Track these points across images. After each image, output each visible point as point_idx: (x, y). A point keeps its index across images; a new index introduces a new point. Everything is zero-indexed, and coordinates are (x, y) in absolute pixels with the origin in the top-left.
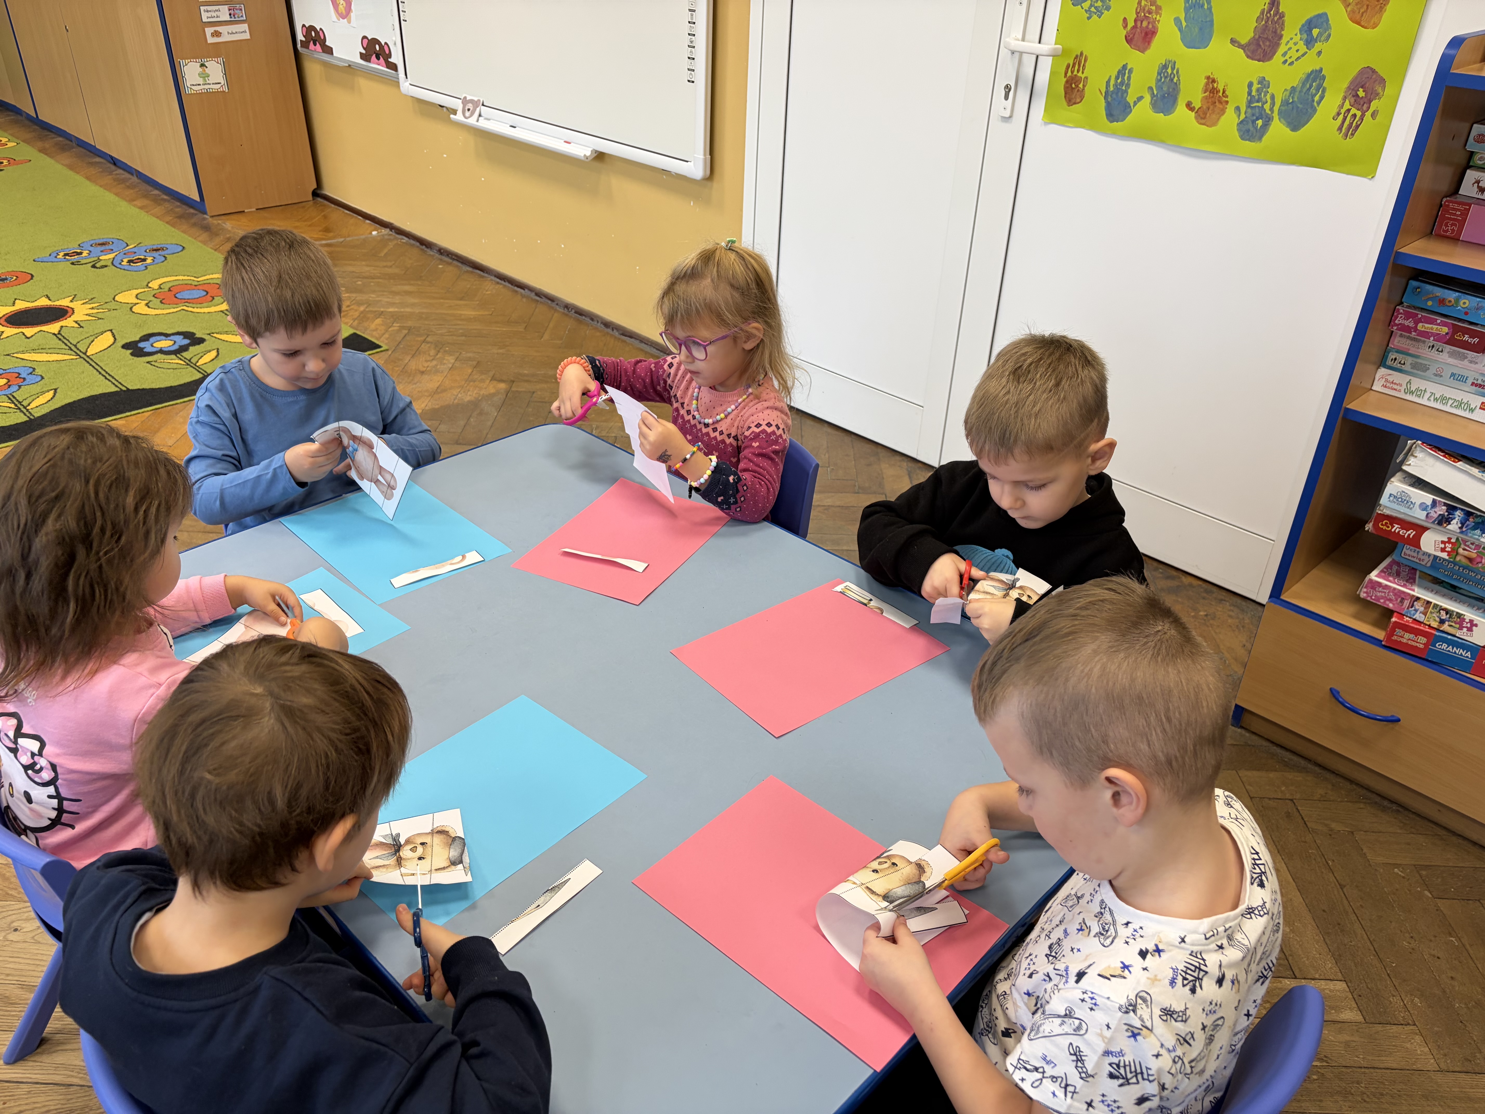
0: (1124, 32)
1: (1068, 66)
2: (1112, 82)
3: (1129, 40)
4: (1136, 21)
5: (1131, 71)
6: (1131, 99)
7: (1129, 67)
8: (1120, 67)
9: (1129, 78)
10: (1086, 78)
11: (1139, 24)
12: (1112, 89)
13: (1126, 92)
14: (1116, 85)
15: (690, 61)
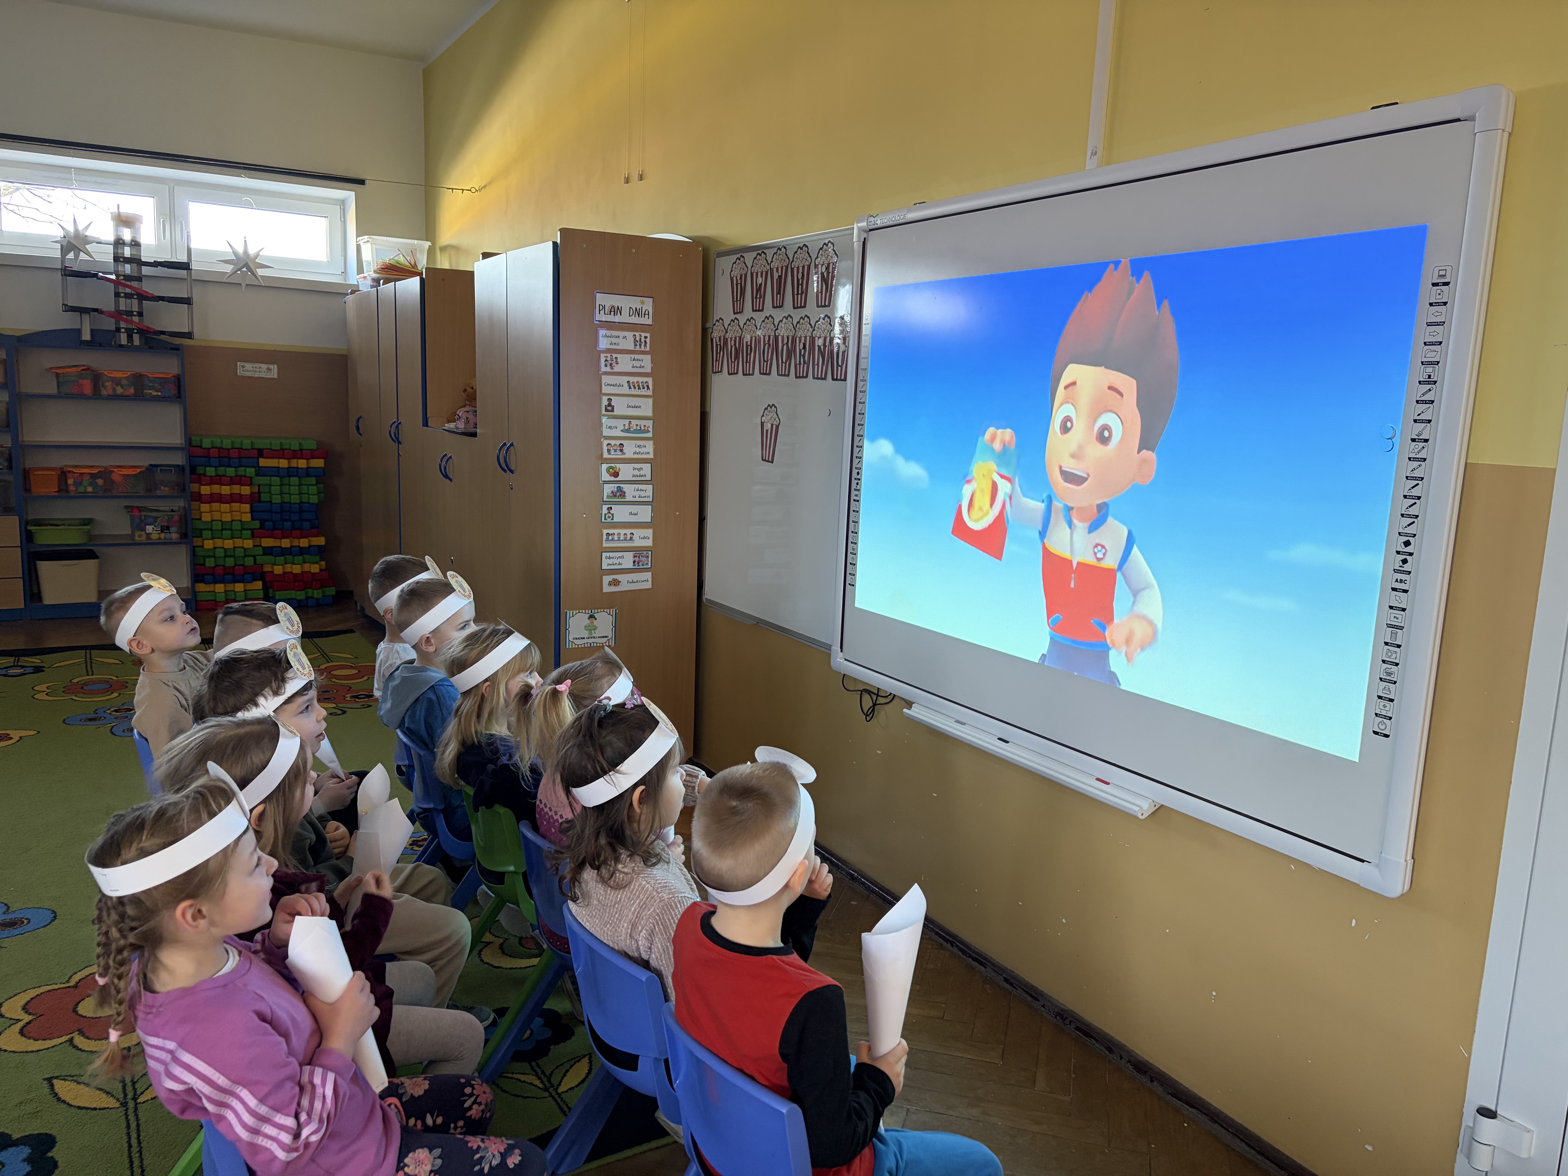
15: (1382, 702)
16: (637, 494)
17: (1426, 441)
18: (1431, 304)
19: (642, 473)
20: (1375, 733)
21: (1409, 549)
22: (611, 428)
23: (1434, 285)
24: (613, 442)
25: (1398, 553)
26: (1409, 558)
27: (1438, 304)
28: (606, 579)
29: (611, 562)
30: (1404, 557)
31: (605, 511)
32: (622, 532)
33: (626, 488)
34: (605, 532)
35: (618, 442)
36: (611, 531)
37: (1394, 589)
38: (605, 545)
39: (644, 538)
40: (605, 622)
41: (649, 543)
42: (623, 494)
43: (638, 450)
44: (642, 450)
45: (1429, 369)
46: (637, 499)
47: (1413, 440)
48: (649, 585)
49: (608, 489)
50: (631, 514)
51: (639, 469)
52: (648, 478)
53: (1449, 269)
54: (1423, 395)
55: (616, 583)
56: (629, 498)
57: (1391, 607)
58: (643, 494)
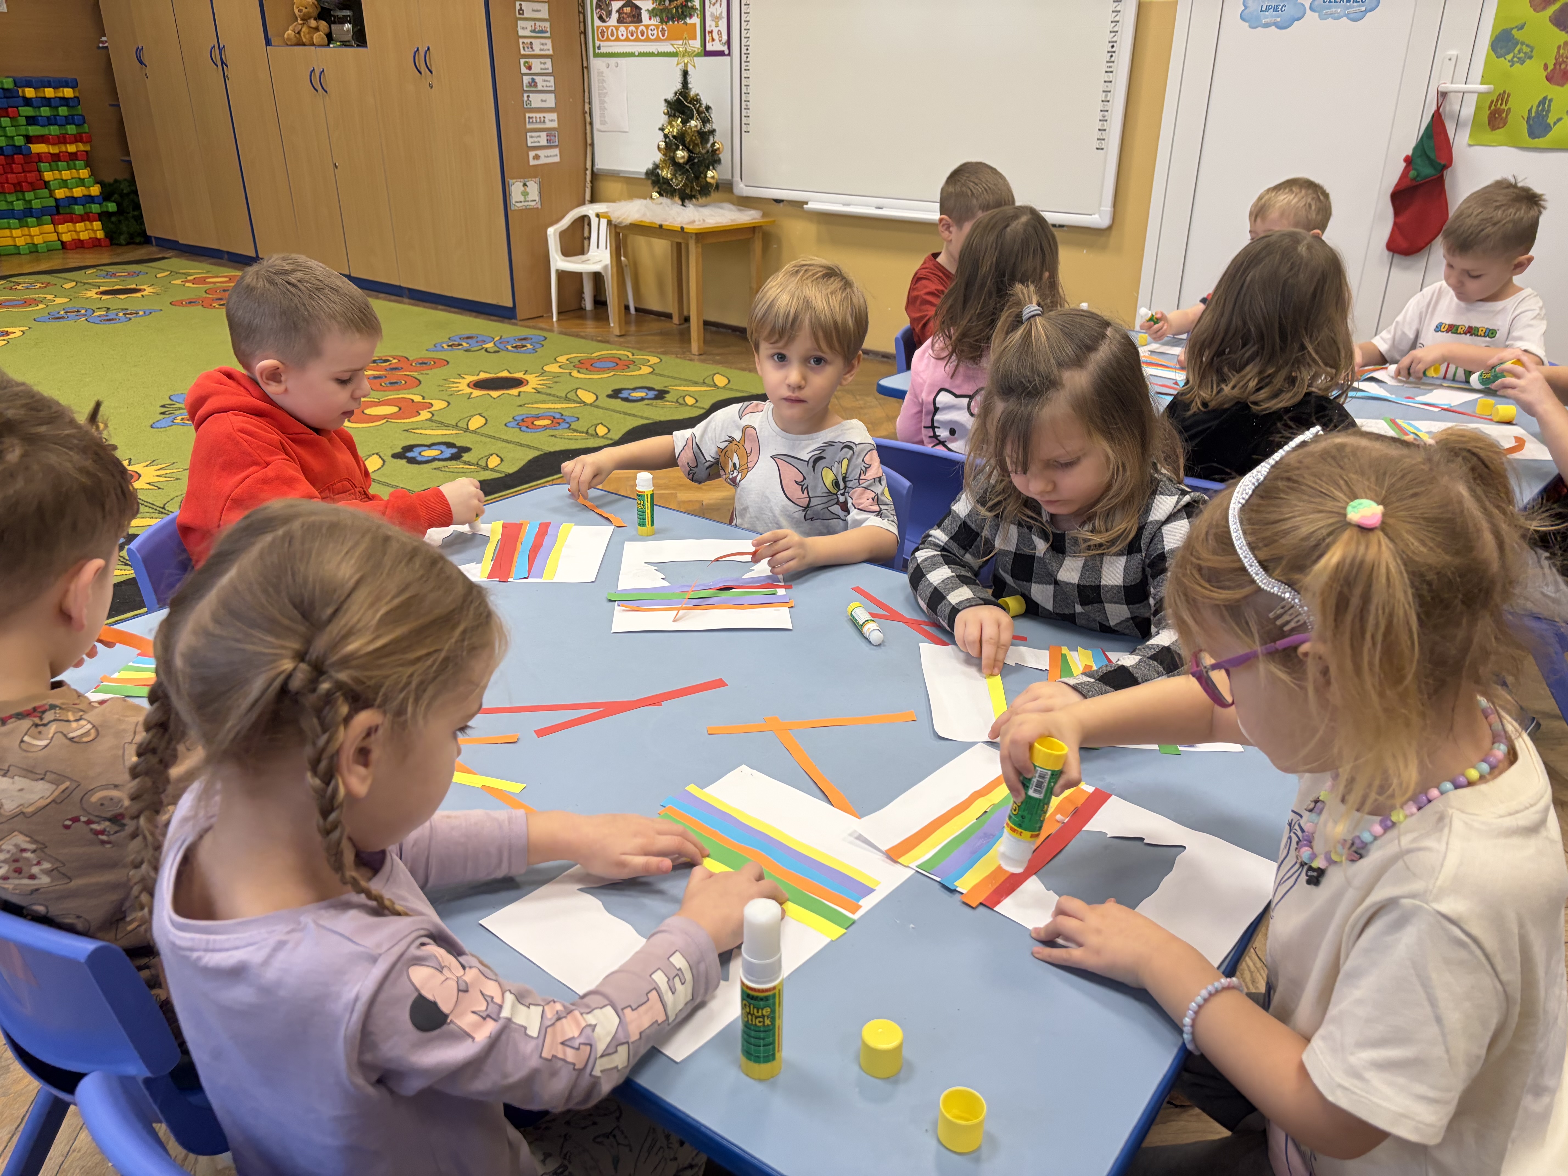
0: (1545, 74)
1: (1492, 102)
2: (1534, 110)
3: (1549, 79)
4: (1555, 65)
5: (1551, 101)
6: (1551, 120)
7: (1549, 98)
8: (1541, 98)
9: (1549, 106)
10: (1509, 109)
11: (1558, 67)
12: (1533, 114)
13: (1547, 116)
14: (1537, 112)
16: (545, 84)
19: (546, 66)
20: (1097, 149)
21: (1113, 50)
22: (524, 29)
24: (526, 41)
25: (1109, 52)
26: (1114, 54)
28: (532, 154)
29: (532, 140)
30: (1111, 54)
31: (525, 99)
32: (538, 115)
33: (538, 79)
34: (527, 115)
35: (528, 41)
36: (531, 115)
37: (1106, 72)
38: (528, 126)
39: (551, 120)
40: (533, 188)
41: (555, 125)
42: (536, 85)
43: (542, 47)
44: (545, 47)
46: (545, 89)
48: (557, 159)
49: (526, 80)
50: (542, 101)
51: (545, 63)
52: (550, 71)
55: (537, 157)
56: (540, 88)
57: (1105, 81)
58: (548, 84)
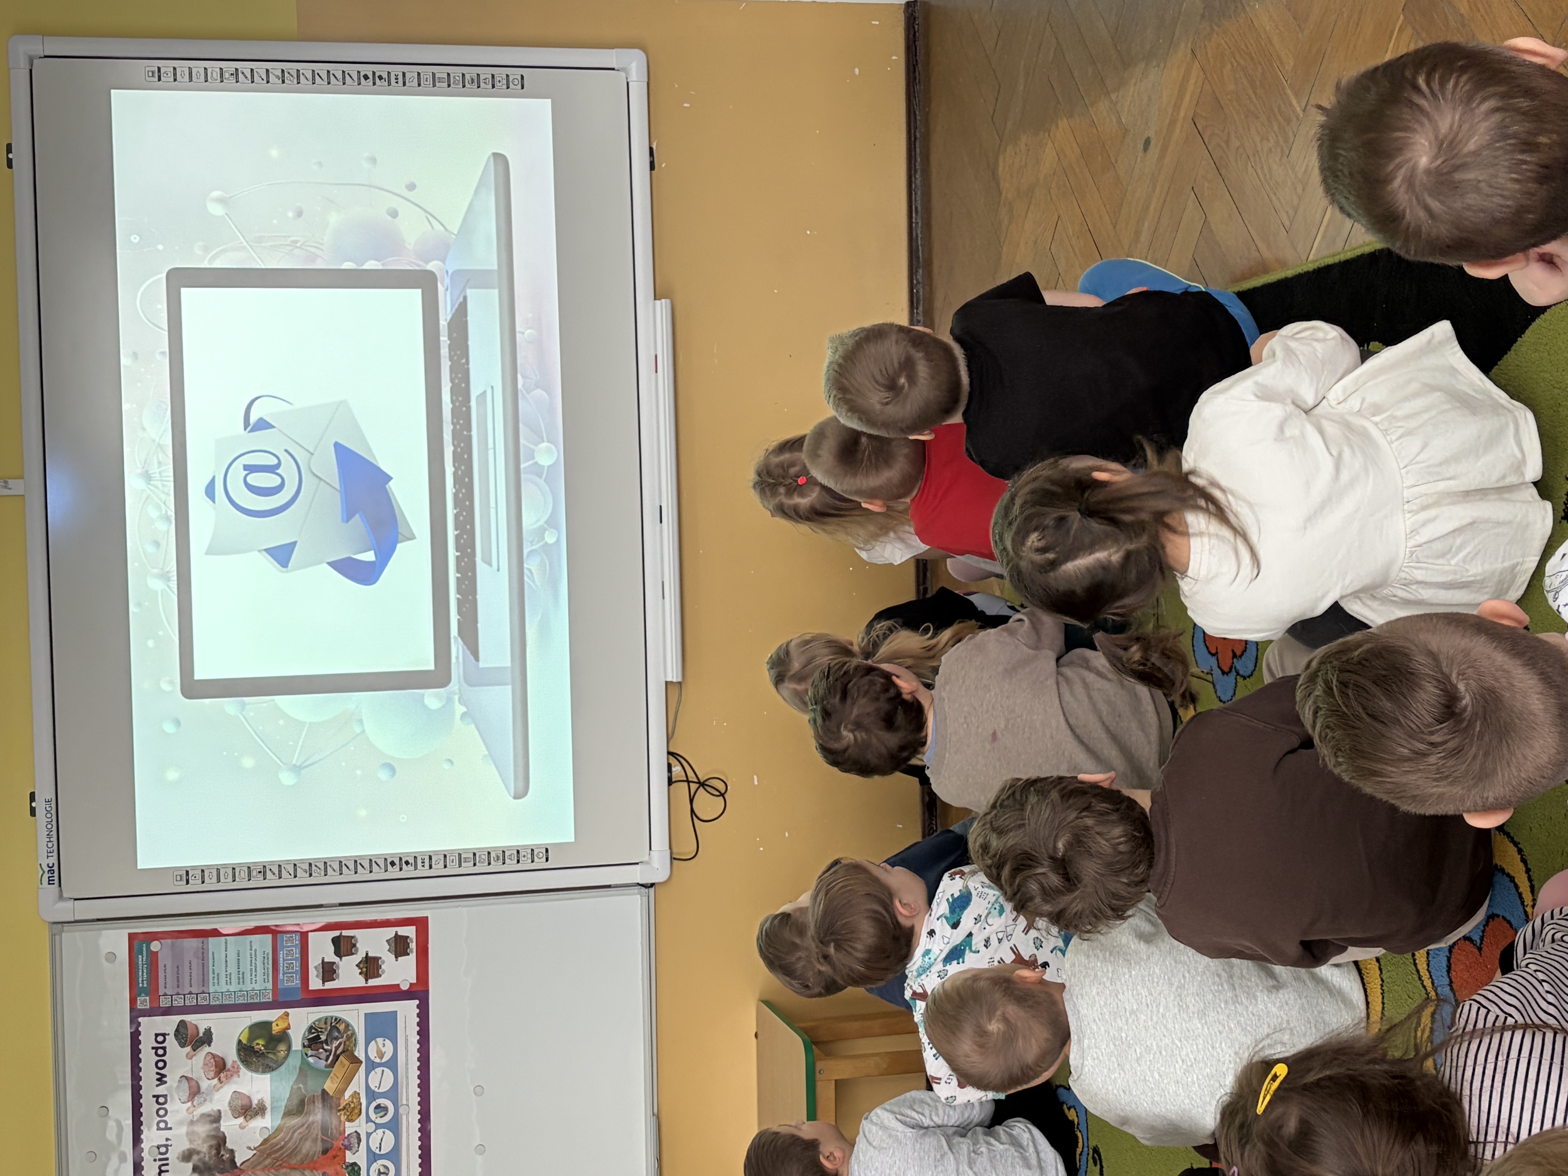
15: (497, 84)
17: (283, 71)
18: (175, 80)
20: (523, 87)
21: (370, 76)
23: (159, 79)
25: (374, 84)
26: (377, 75)
27: (175, 74)
30: (377, 79)
37: (404, 84)
45: (226, 75)
47: (283, 82)
53: (147, 69)
54: (246, 78)
57: (419, 85)
